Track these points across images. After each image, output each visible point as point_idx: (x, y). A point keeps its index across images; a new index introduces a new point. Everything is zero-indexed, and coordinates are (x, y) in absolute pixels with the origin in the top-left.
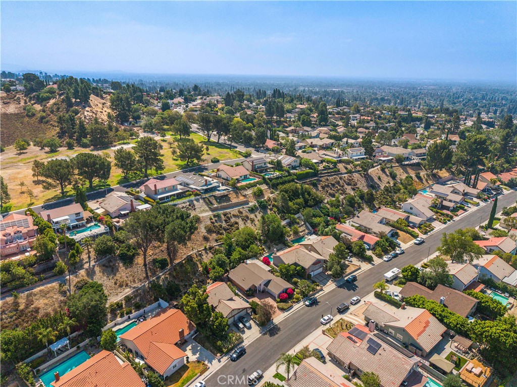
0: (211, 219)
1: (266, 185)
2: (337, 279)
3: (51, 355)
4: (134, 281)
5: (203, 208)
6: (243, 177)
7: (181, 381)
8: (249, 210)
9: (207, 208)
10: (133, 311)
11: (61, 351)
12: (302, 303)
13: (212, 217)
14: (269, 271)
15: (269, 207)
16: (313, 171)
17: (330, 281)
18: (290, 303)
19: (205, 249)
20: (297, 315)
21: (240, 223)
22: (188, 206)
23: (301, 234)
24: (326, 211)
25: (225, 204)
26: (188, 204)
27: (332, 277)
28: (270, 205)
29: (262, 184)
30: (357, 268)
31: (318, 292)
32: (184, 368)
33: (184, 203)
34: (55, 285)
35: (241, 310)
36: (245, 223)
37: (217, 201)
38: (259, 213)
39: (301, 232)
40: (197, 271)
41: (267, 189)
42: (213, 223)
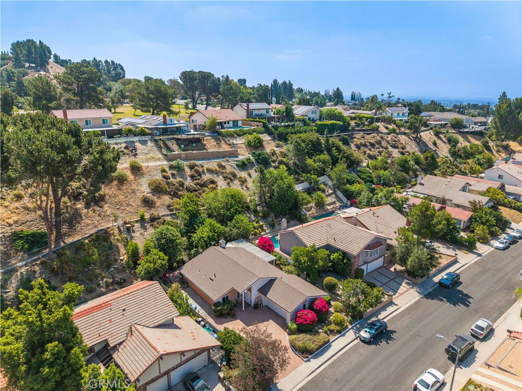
0: (163, 171)
1: (269, 135)
2: (420, 280)
5: (151, 155)
6: (231, 124)
8: (238, 165)
9: (160, 156)
12: (350, 335)
13: (167, 169)
14: (271, 262)
15: (273, 164)
16: (342, 123)
17: (404, 284)
18: (322, 336)
19: (142, 220)
21: (219, 184)
22: (123, 149)
23: (328, 207)
24: (368, 176)
25: (195, 152)
26: (124, 145)
27: (406, 275)
28: (274, 162)
29: (263, 133)
30: (451, 259)
31: (384, 308)
33: (118, 144)
36: (228, 184)
37: (180, 147)
38: (256, 171)
39: (329, 205)
40: (116, 260)
41: (271, 140)
42: (167, 178)
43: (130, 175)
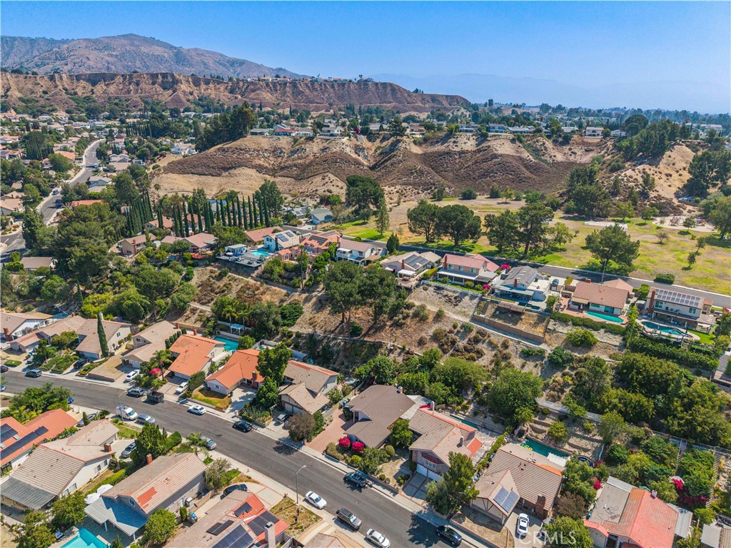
0: (455, 326)
1: (622, 340)
3: (227, 329)
4: (322, 327)
5: (466, 310)
6: (602, 309)
7: (206, 398)
8: (523, 351)
9: (471, 313)
10: (292, 346)
11: (234, 331)
13: (460, 326)
15: (567, 370)
19: (403, 349)
20: (320, 468)
21: (485, 357)
22: (452, 298)
23: (567, 447)
25: (501, 322)
26: (457, 295)
28: (572, 368)
29: (616, 334)
32: (222, 396)
33: (454, 292)
34: (284, 291)
35: (296, 404)
36: (493, 361)
37: (494, 313)
38: (536, 366)
39: (571, 445)
41: (616, 346)
42: (451, 332)
43: (431, 317)
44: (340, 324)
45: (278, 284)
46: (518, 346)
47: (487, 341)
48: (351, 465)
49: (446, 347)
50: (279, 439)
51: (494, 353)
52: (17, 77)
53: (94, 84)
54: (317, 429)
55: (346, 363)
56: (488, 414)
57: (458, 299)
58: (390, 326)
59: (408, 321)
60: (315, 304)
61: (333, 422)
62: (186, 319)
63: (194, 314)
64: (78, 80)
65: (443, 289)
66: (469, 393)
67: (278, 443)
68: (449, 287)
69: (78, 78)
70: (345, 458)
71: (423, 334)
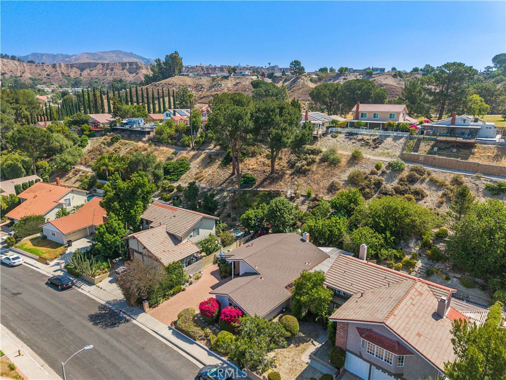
0: (378, 167)
5: (390, 151)
7: (34, 248)
8: (487, 187)
9: (397, 153)
13: (384, 166)
19: (309, 194)
22: (371, 142)
26: (376, 137)
32: (55, 245)
36: (441, 202)
37: (431, 149)
42: (373, 173)
43: (344, 161)
44: (230, 177)
45: (167, 144)
46: (477, 182)
47: (428, 180)
48: (215, 351)
49: (367, 190)
50: (108, 302)
51: (440, 193)
52: (30, 65)
53: (82, 70)
54: (171, 287)
55: (233, 216)
56: (451, 274)
57: (378, 142)
58: (291, 175)
59: (314, 167)
60: (203, 160)
61: (200, 280)
62: (66, 180)
63: (76, 175)
64: (72, 68)
65: (356, 134)
66: (412, 245)
67: (102, 307)
68: (364, 131)
69: (72, 66)
70: (206, 336)
71: (335, 179)
